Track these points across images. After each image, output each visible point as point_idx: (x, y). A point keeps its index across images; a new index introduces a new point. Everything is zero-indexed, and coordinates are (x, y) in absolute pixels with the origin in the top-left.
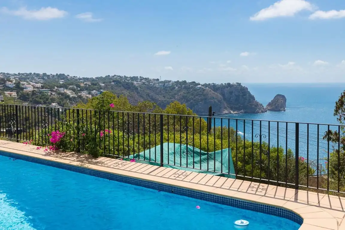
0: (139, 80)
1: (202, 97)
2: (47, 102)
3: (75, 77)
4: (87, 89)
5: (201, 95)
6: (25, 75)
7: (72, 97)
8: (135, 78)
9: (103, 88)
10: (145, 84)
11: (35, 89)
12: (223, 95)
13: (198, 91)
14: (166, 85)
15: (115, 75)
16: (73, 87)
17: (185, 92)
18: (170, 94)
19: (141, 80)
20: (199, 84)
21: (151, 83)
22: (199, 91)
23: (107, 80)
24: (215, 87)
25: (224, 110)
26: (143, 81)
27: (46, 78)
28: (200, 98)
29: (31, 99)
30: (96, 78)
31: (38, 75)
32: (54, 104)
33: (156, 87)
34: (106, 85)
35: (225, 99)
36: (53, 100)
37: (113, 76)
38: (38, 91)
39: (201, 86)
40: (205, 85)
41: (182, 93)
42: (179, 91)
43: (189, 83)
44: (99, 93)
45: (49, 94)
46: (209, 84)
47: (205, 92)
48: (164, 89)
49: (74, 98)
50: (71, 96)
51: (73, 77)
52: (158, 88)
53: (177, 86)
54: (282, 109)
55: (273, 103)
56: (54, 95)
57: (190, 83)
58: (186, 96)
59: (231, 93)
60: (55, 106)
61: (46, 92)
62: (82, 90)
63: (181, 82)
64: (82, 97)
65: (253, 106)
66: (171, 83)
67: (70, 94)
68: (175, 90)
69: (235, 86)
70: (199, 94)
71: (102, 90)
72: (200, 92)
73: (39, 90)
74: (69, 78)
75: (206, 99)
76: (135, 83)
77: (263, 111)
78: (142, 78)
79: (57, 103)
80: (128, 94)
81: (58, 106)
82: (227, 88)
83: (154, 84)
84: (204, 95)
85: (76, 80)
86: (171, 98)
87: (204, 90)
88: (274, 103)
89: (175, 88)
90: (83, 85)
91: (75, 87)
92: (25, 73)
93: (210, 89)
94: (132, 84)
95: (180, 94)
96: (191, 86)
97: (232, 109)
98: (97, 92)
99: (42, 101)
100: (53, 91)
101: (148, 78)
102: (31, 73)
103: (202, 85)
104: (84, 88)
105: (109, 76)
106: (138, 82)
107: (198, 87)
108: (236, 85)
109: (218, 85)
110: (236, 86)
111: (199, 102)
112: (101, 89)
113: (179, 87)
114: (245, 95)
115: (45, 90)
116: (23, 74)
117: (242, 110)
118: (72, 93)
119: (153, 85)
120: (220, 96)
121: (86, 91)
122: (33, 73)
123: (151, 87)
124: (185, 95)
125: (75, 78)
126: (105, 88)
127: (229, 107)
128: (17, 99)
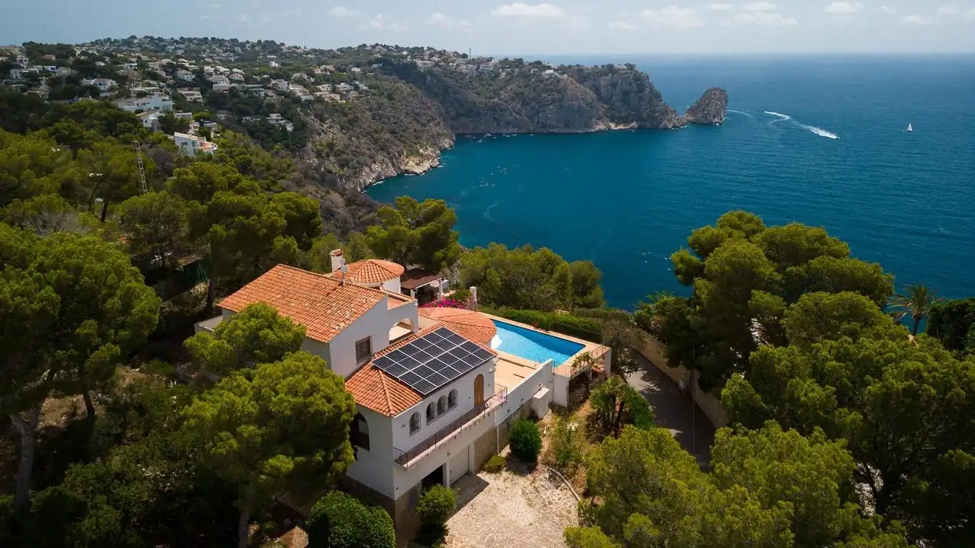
0: (426, 57)
1: (554, 95)
2: (261, 111)
3: (296, 47)
4: (328, 81)
5: (553, 90)
6: (196, 42)
7: (306, 101)
8: (417, 52)
9: (358, 77)
10: (440, 67)
11: (233, 85)
12: (597, 90)
13: (545, 82)
14: (481, 68)
15: (377, 44)
16: (301, 76)
17: (521, 84)
18: (491, 88)
19: (431, 55)
20: (549, 68)
21: (451, 64)
22: (549, 82)
23: (362, 56)
24: (580, 74)
25: (598, 121)
26: (434, 58)
27: (239, 50)
28: (549, 97)
29: (229, 105)
30: (338, 50)
31: (221, 42)
32: (274, 116)
33: (461, 72)
34: (364, 71)
35: (600, 98)
36: (271, 108)
37: (374, 47)
38: (241, 89)
39: (551, 71)
40: (562, 69)
41: (514, 86)
42: (507, 82)
43: (527, 64)
44: (352, 87)
45: (262, 94)
46: (570, 67)
47: (562, 84)
48: (477, 76)
49: (309, 102)
50: (304, 98)
51: (294, 47)
52: (466, 75)
53: (503, 71)
54: (717, 120)
55: (698, 107)
56: (272, 96)
57: (530, 64)
58: (522, 93)
59: (614, 85)
60: (277, 120)
61: (255, 92)
62: (318, 83)
63: (512, 62)
64: (324, 101)
65: (657, 114)
66: (491, 64)
67: (300, 94)
68: (501, 80)
69: (622, 72)
70: (548, 90)
71: (357, 83)
72: (551, 84)
73: (243, 87)
74: (285, 50)
75: (561, 100)
76: (419, 62)
77: (677, 124)
78: (433, 52)
79: (279, 114)
80: (409, 90)
81: (282, 120)
82: (606, 74)
83: (458, 65)
84: (559, 92)
85: (301, 55)
86: (492, 98)
87: (559, 81)
88: (701, 108)
89: (498, 75)
90: (319, 72)
91: (305, 77)
92: (195, 39)
93: (571, 79)
94: (414, 65)
95: (509, 88)
96: (532, 72)
97: (612, 121)
98: (348, 87)
99: (250, 109)
100: (269, 88)
101: (444, 51)
102: (206, 38)
103: (555, 70)
104: (322, 79)
105: (365, 45)
106: (424, 60)
107: (546, 74)
108: (624, 70)
109: (587, 69)
110: (624, 72)
111: (548, 105)
112: (355, 79)
113: (508, 74)
114: (641, 91)
115: (254, 88)
116: (190, 40)
117: (632, 122)
118: (304, 92)
119: (456, 68)
120: (591, 95)
121: (327, 85)
122: (210, 39)
123: (452, 73)
124: (521, 90)
125: (297, 51)
126: (364, 77)
127: (607, 116)
128: (205, 105)
